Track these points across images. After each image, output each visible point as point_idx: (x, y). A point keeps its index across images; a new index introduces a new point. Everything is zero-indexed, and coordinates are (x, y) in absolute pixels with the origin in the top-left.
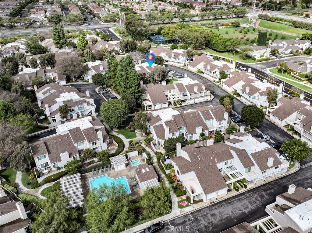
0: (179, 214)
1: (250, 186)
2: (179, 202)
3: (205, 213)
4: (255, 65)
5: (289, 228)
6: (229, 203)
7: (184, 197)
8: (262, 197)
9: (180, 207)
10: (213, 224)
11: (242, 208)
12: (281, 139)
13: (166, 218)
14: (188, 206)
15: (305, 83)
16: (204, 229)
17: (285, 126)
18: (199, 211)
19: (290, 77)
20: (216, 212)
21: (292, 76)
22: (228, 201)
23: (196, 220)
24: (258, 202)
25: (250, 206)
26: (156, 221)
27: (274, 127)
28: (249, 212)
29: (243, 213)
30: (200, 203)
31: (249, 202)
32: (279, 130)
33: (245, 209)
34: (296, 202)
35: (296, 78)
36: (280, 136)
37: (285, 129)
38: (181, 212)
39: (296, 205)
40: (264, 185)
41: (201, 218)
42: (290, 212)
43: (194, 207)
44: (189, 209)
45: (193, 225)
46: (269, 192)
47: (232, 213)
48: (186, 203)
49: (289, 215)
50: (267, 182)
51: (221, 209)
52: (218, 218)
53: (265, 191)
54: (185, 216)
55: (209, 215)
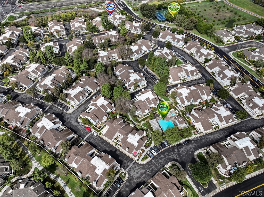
0: (195, 137)
1: (220, 128)
2: (194, 132)
3: (204, 137)
4: (224, 48)
5: (235, 146)
6: (212, 134)
7: (195, 131)
8: (225, 133)
9: (195, 134)
10: (207, 141)
11: (217, 137)
12: (235, 106)
13: (190, 138)
14: (197, 134)
15: (252, 67)
16: (204, 143)
17: (237, 98)
18: (201, 136)
19: (244, 61)
20: (208, 137)
21: (245, 61)
22: (212, 133)
23: (201, 140)
24: (223, 135)
25: (220, 136)
26: (187, 139)
27: (232, 98)
28: (219, 138)
29: (218, 138)
30: (201, 133)
31: (220, 134)
32: (234, 100)
33: (218, 137)
34: (239, 138)
35: (247, 62)
36: (234, 104)
37: (237, 100)
38: (195, 136)
39: (239, 139)
40: (226, 128)
41: (203, 139)
42: (236, 142)
43: (199, 135)
44: (198, 136)
45: (200, 141)
46: (227, 131)
47: (214, 138)
48: (197, 133)
49: (236, 143)
50: (227, 126)
51: (210, 136)
52: (209, 140)
53: (226, 130)
54: (197, 138)
55: (205, 138)
